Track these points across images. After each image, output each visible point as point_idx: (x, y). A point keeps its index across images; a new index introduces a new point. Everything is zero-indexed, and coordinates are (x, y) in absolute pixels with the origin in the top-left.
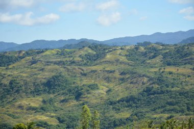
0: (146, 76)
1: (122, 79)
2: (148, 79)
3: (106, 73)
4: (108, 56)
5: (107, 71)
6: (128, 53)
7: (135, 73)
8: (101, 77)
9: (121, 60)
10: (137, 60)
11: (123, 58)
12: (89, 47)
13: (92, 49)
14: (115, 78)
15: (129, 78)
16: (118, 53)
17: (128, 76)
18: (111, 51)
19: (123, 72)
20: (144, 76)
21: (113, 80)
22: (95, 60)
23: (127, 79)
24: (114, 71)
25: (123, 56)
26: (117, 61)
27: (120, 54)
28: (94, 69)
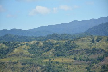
0: (39, 66)
1: (23, 69)
2: (41, 68)
3: (11, 64)
4: (16, 51)
5: (12, 63)
6: (30, 48)
7: (32, 63)
8: (8, 67)
9: (24, 53)
10: (36, 52)
11: (26, 51)
12: (4, 43)
13: (6, 45)
14: (18, 68)
15: (27, 67)
16: (23, 48)
17: (26, 66)
18: (19, 46)
19: (24, 63)
20: (38, 65)
21: (16, 69)
22: (6, 54)
23: (26, 68)
24: (17, 62)
25: (26, 50)
26: (22, 54)
27: (24, 49)
28: (3, 62)
